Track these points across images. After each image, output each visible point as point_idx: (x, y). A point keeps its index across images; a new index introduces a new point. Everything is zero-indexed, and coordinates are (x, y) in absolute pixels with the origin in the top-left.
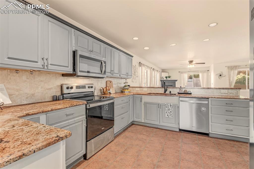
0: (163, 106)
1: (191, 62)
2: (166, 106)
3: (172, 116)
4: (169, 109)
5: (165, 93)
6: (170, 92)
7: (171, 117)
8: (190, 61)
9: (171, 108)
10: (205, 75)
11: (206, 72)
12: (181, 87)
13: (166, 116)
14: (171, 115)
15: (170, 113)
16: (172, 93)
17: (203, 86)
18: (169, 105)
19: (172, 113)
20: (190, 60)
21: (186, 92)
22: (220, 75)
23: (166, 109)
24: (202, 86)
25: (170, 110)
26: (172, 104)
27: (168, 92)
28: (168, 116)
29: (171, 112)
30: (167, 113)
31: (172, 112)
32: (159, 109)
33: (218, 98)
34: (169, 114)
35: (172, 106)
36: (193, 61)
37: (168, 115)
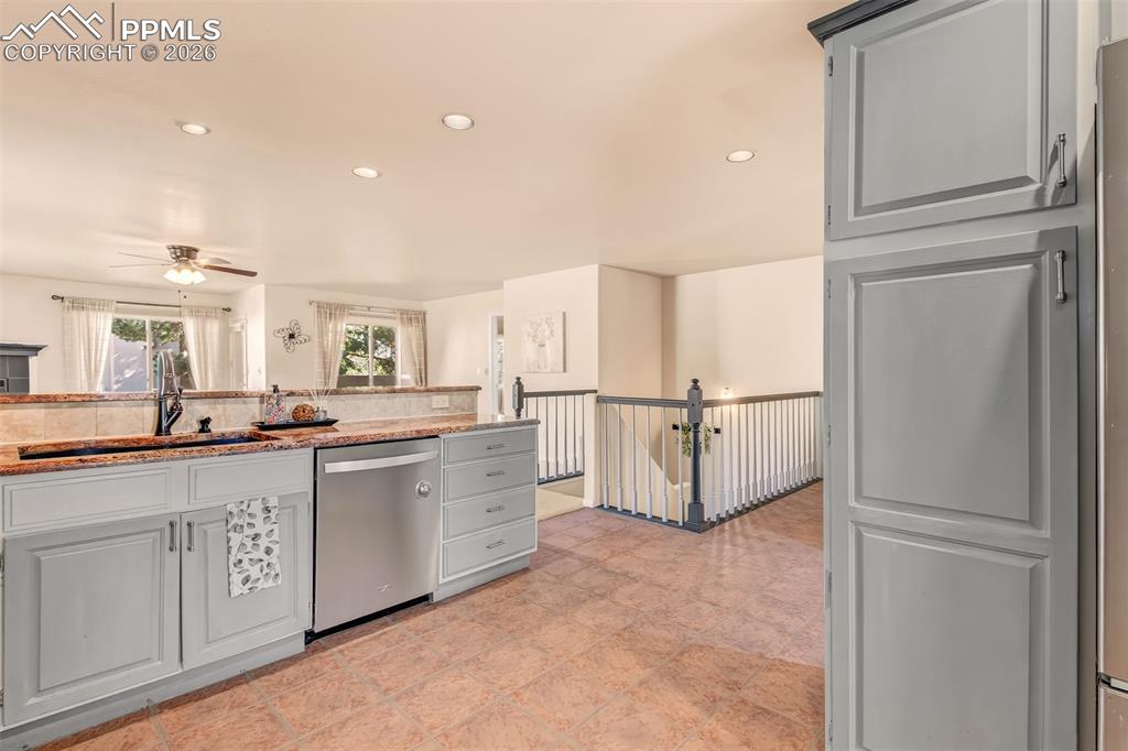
0: (210, 529)
1: (185, 254)
2: (235, 521)
3: (273, 573)
4: (256, 537)
5: (164, 439)
6: (205, 422)
7: (270, 583)
8: (180, 248)
9: (269, 527)
10: (214, 327)
11: (217, 317)
12: (276, 389)
13: (237, 589)
14: (266, 570)
15: (265, 557)
16: (216, 429)
17: (202, 387)
18: (257, 507)
19: (273, 559)
20: (177, 244)
21: (303, 417)
22: (292, 336)
23: (236, 538)
24: (198, 387)
25: (263, 542)
26: (273, 502)
27: (185, 428)
28: (249, 585)
29: (268, 551)
30: (246, 564)
31: (276, 548)
32: (172, 559)
33: (467, 430)
34: (254, 572)
35: (273, 515)
36: (196, 251)
37: (246, 580)
